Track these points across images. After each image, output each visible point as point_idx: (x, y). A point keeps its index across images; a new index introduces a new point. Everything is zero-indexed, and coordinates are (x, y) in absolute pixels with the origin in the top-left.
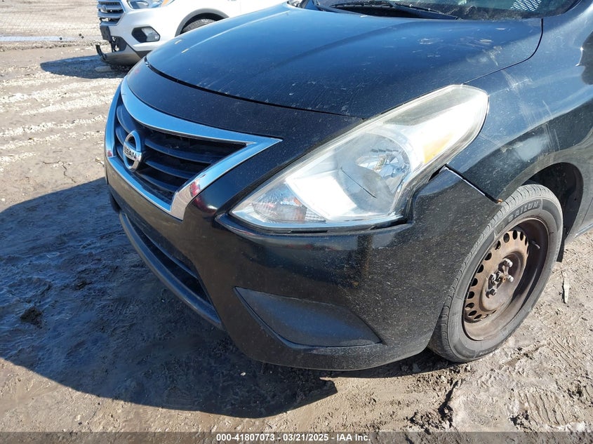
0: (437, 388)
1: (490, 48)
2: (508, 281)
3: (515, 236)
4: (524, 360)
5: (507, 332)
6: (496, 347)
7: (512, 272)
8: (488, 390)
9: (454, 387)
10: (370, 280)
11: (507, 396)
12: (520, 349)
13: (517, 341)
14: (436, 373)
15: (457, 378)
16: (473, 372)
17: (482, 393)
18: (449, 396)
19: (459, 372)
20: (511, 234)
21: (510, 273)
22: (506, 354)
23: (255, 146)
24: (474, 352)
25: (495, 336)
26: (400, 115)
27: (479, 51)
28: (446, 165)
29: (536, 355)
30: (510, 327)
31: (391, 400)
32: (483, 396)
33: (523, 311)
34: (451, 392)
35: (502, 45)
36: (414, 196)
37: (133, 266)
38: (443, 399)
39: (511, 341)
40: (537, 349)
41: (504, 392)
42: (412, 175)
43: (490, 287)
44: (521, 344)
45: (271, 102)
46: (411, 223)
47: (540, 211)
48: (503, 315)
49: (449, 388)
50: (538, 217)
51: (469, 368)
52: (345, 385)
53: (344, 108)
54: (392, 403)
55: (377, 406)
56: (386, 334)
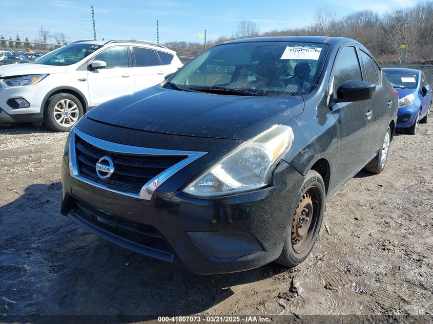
0: (285, 281)
1: (286, 109)
2: (307, 220)
3: (307, 197)
4: (320, 262)
5: (309, 249)
6: (306, 257)
7: (307, 215)
8: (309, 277)
9: (293, 279)
10: (259, 215)
11: (318, 278)
12: (317, 257)
13: (314, 254)
14: (281, 274)
15: (292, 275)
16: (298, 271)
17: (307, 279)
18: (292, 283)
19: (292, 272)
20: (305, 195)
21: (306, 216)
22: (311, 260)
23: (194, 156)
24: (297, 259)
25: (305, 251)
26: (260, 138)
27: (282, 110)
28: (282, 160)
29: (325, 258)
30: (310, 246)
31: (265, 290)
32: (307, 280)
33: (315, 238)
34: (292, 281)
35: (291, 107)
36: (273, 174)
37: (76, 249)
38: (289, 285)
39: (311, 254)
40: (324, 256)
41: (316, 277)
42: (271, 164)
43: (299, 224)
44: (316, 255)
45: (186, 135)
46: (273, 186)
47: (316, 182)
48: (306, 240)
49: (290, 280)
50: (315, 185)
51: (296, 270)
52: (238, 289)
53: (234, 136)
54: (266, 291)
55: (259, 294)
56: (266, 245)
